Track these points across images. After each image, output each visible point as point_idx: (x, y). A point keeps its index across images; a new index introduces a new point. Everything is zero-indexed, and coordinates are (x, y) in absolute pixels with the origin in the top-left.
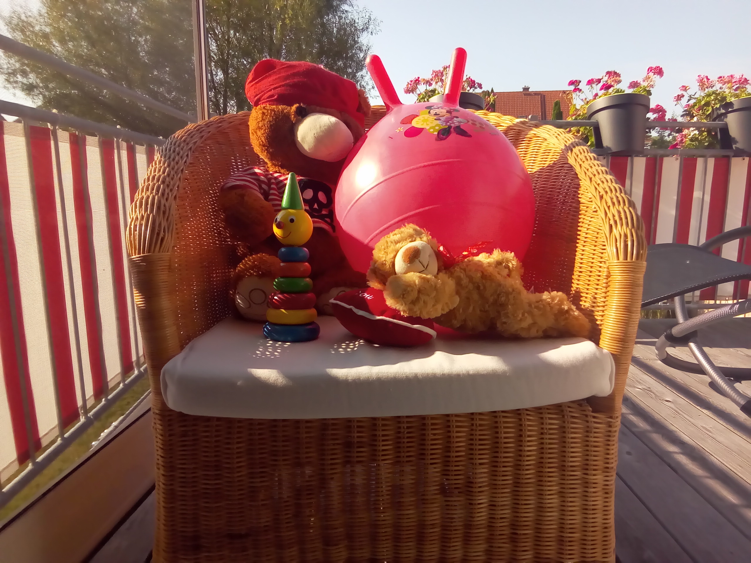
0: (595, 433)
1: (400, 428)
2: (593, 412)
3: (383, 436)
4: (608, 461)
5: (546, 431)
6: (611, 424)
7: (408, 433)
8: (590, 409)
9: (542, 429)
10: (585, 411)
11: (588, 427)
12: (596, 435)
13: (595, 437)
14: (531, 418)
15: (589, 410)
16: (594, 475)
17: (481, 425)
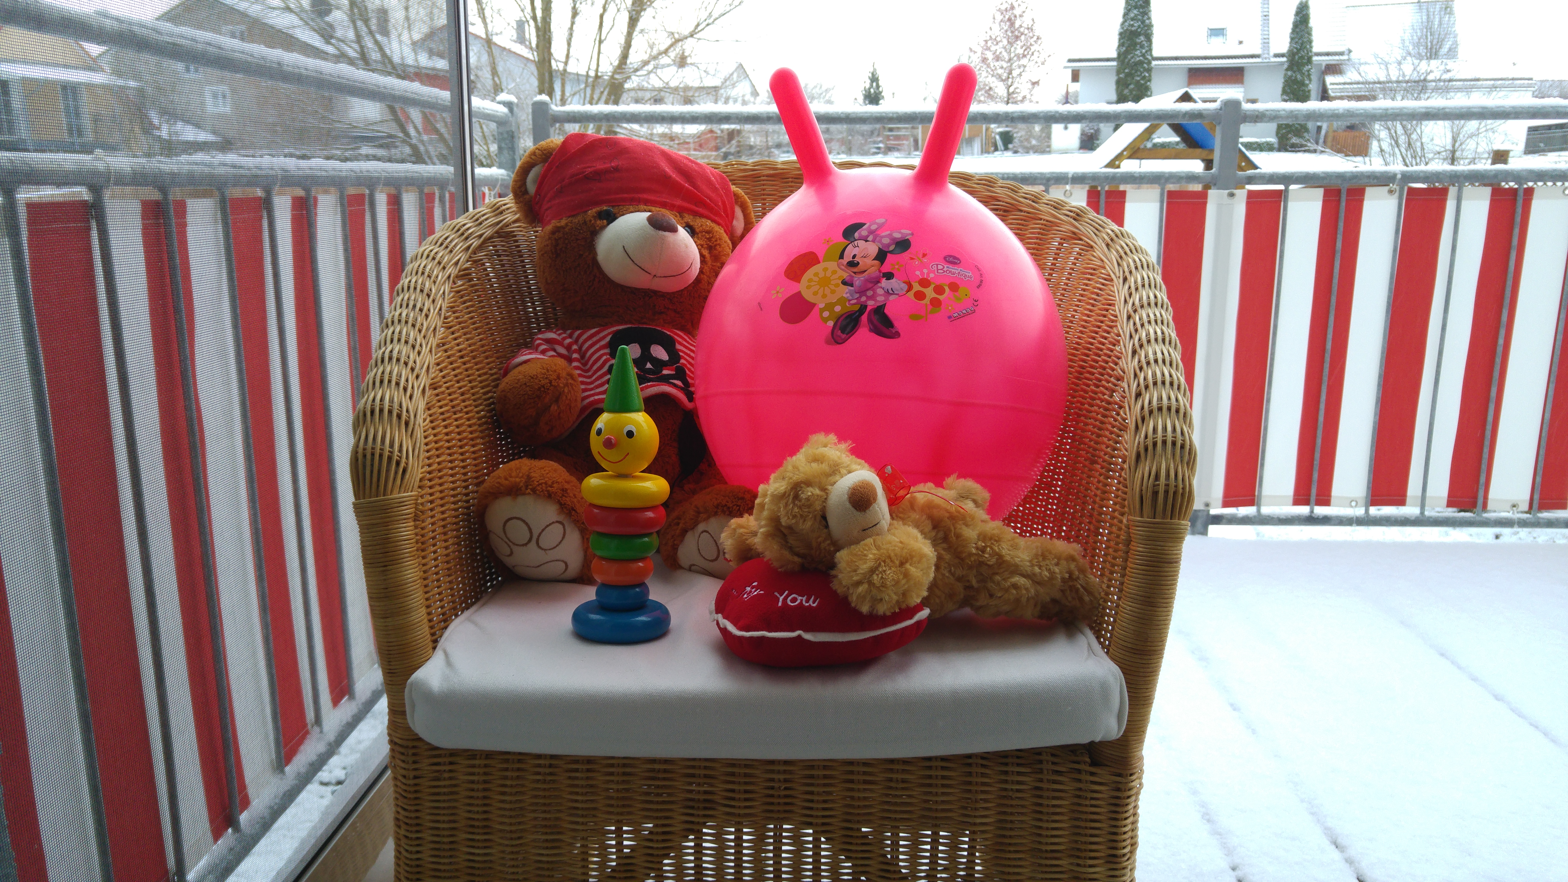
0: (1092, 799)
1: (772, 780)
2: (1090, 766)
3: (746, 792)
4: (1115, 845)
5: (1010, 794)
6: (1120, 786)
7: (786, 789)
8: (1088, 760)
9: (1006, 789)
10: (1078, 763)
11: (1080, 789)
12: (1094, 802)
13: (1092, 806)
14: (987, 771)
15: (1085, 763)
16: (1091, 866)
17: (904, 781)
